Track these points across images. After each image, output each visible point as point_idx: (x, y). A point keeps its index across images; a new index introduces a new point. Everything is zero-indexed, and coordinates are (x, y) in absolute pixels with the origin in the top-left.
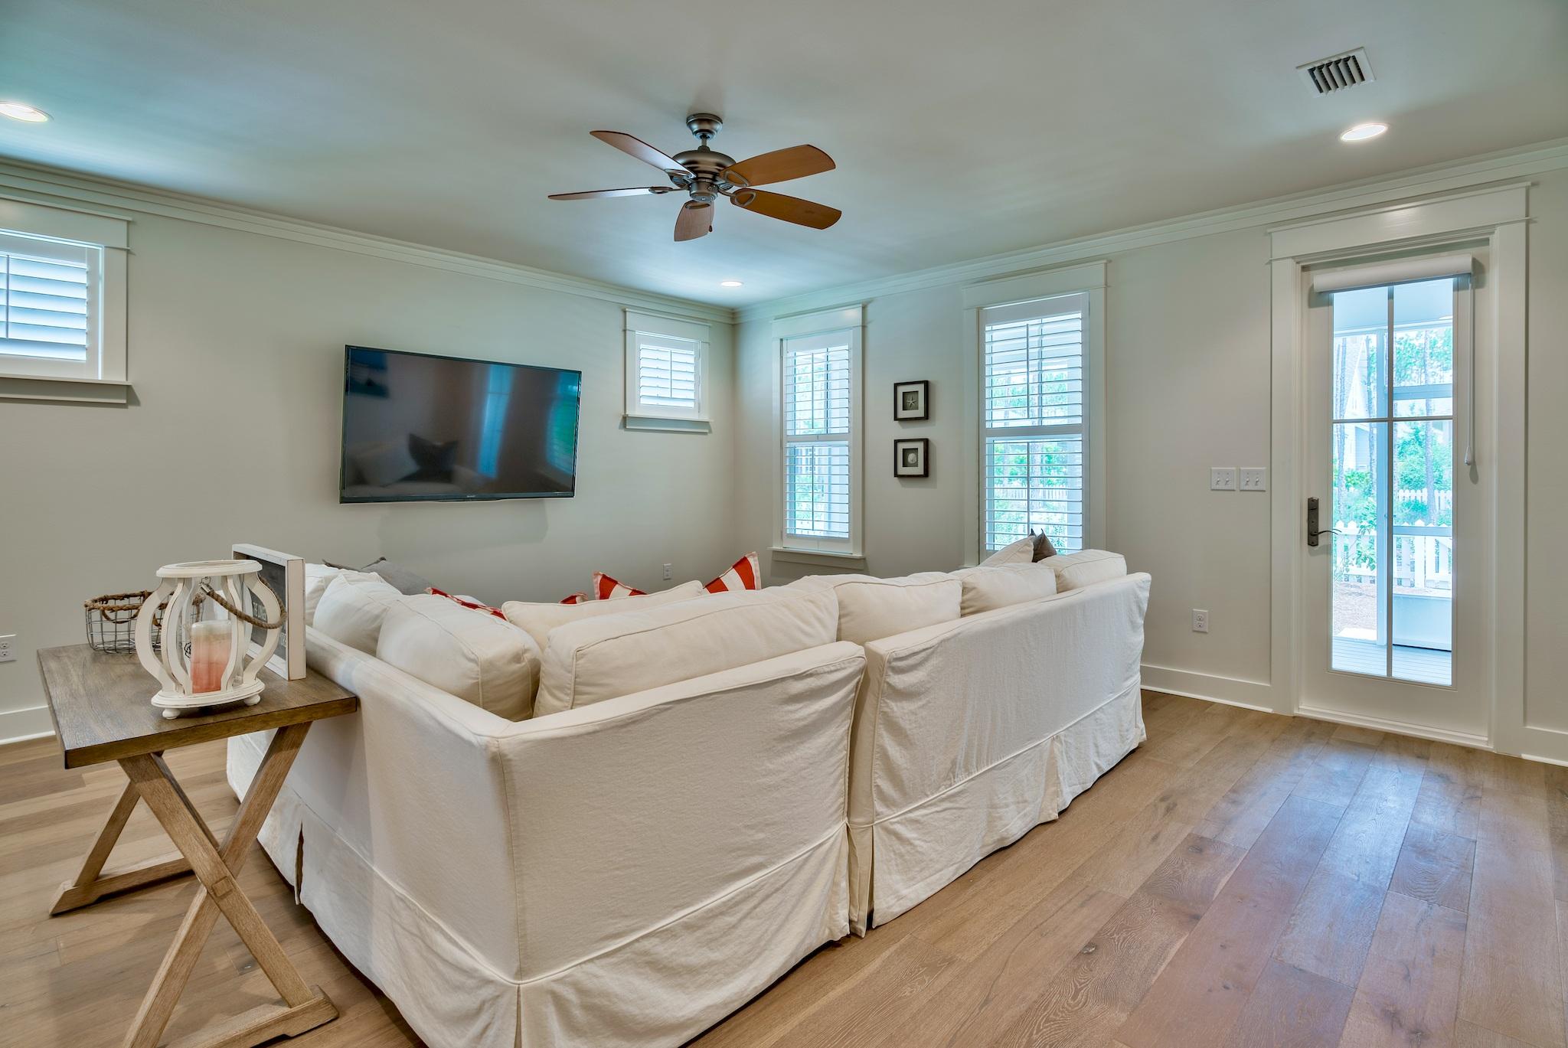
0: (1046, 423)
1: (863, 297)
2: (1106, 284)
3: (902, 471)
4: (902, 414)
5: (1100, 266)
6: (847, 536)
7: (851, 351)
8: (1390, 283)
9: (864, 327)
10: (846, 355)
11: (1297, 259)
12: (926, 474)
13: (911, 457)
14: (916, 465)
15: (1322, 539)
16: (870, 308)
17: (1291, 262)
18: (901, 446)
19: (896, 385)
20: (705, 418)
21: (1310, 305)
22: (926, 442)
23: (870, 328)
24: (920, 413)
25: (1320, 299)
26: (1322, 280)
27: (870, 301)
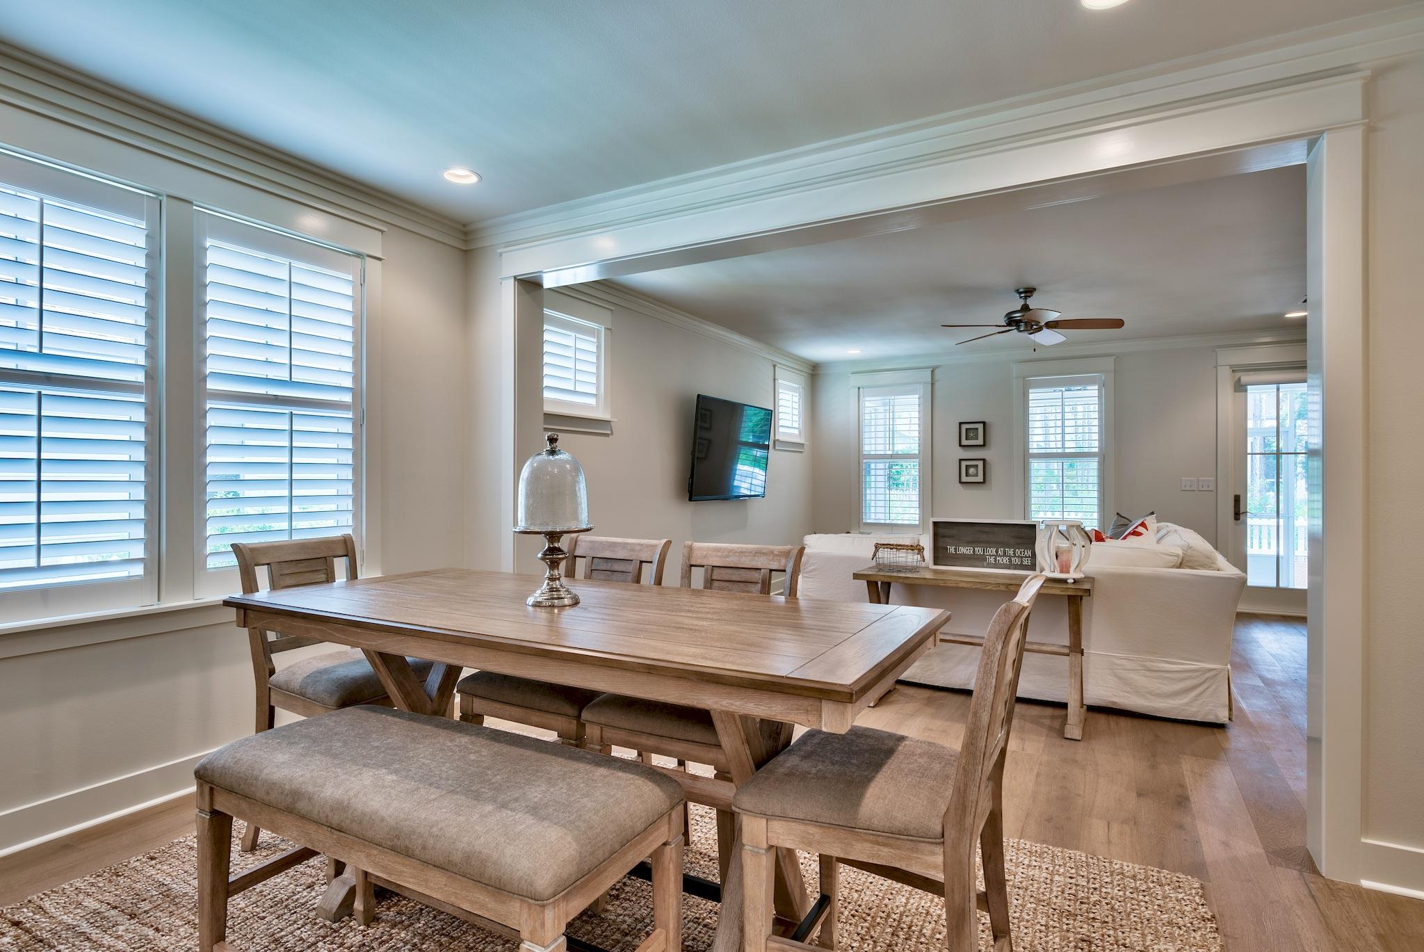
0: (1067, 451)
1: (935, 363)
2: (1115, 370)
3: (964, 479)
4: (964, 442)
5: (1112, 359)
6: (917, 523)
7: (922, 399)
8: (1278, 383)
9: (932, 384)
10: (917, 401)
11: (1231, 366)
12: (984, 482)
13: (972, 471)
14: (976, 475)
15: (1242, 517)
16: (937, 372)
17: (1228, 367)
18: (964, 464)
19: (961, 424)
20: (802, 441)
21: (1235, 391)
22: (984, 460)
23: (937, 385)
24: (980, 442)
25: (1240, 388)
26: (1245, 378)
27: (938, 367)
